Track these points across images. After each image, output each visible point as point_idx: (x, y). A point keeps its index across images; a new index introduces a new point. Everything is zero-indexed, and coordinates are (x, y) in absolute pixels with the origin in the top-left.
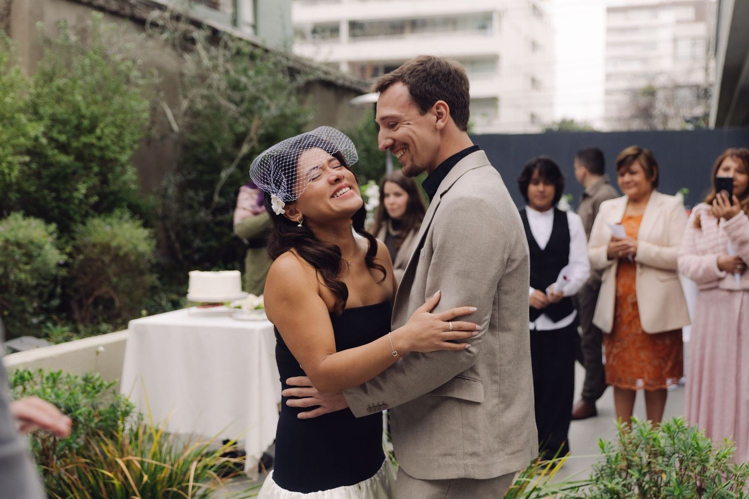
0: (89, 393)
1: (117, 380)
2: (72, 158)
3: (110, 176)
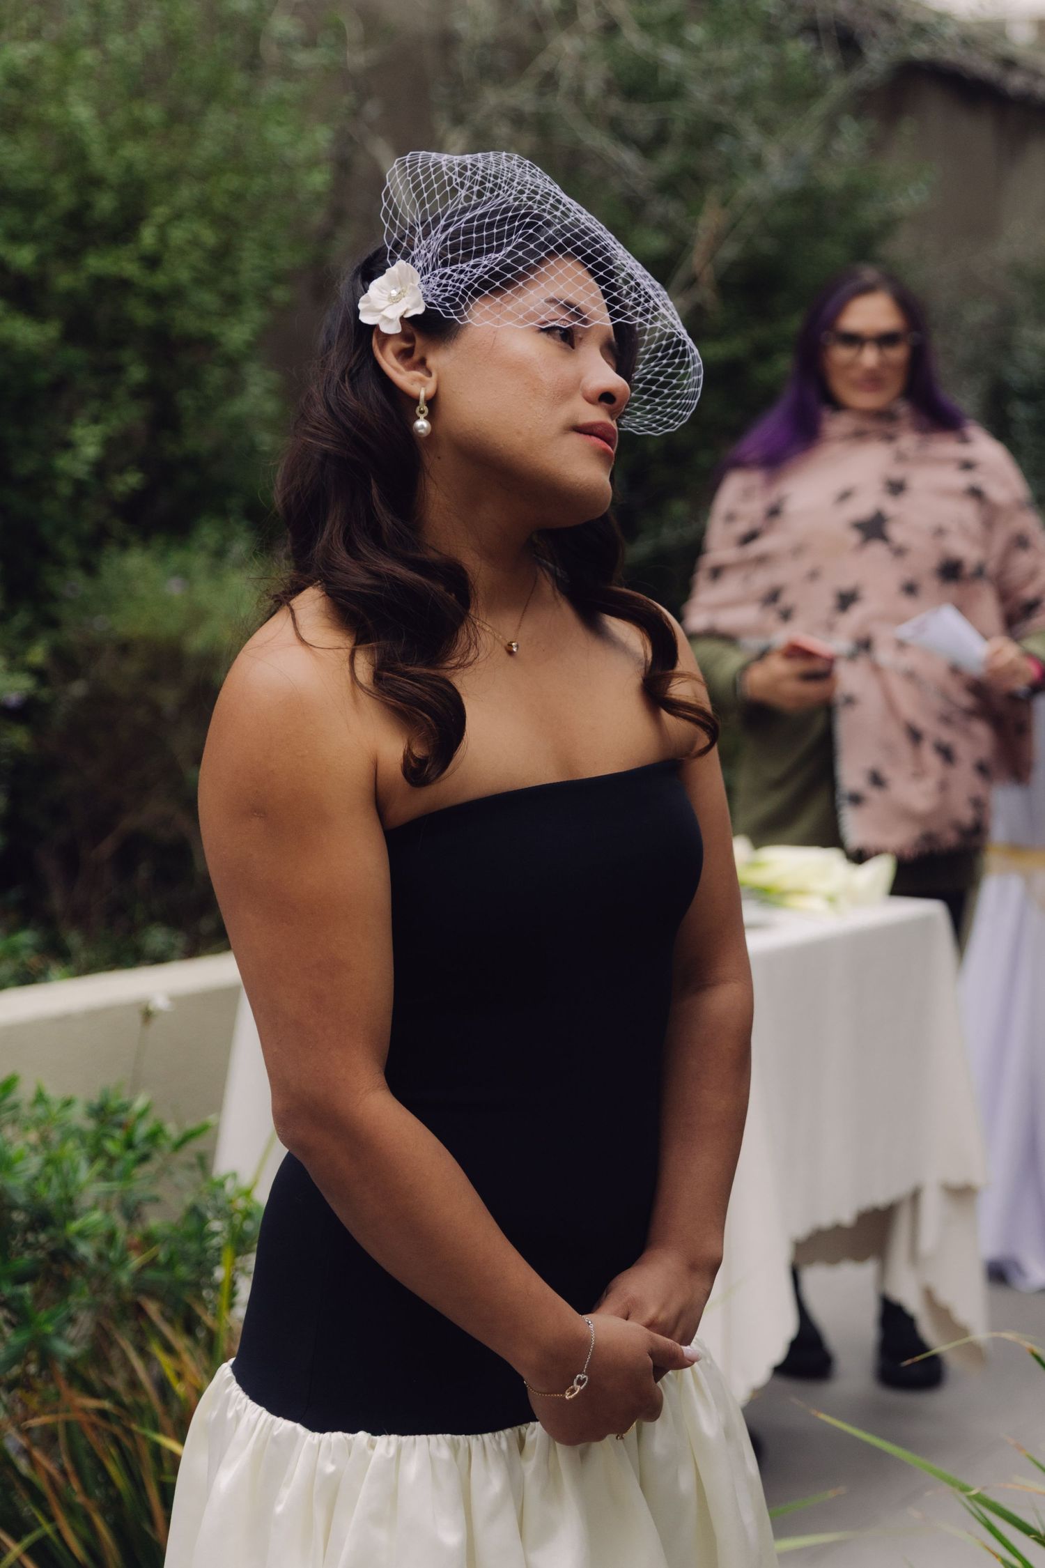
0: (112, 1160)
1: (211, 1119)
2: (52, 330)
3: (186, 400)
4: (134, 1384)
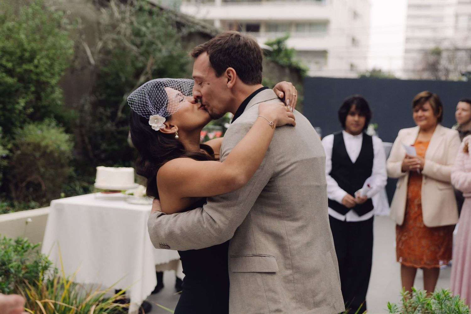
0: (19, 252)
1: (40, 243)
2: (16, 80)
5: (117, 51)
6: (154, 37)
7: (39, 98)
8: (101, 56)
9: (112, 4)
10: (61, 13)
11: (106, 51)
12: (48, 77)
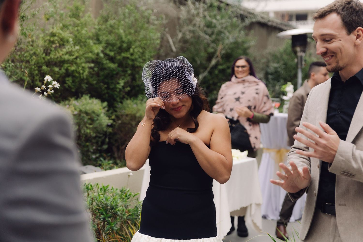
0: (123, 199)
1: (139, 192)
2: (116, 65)
3: (137, 76)
4: (126, 234)
5: (193, 40)
6: (222, 28)
7: (134, 79)
8: (181, 44)
9: (189, 2)
10: (150, 11)
11: (184, 41)
12: (141, 63)
